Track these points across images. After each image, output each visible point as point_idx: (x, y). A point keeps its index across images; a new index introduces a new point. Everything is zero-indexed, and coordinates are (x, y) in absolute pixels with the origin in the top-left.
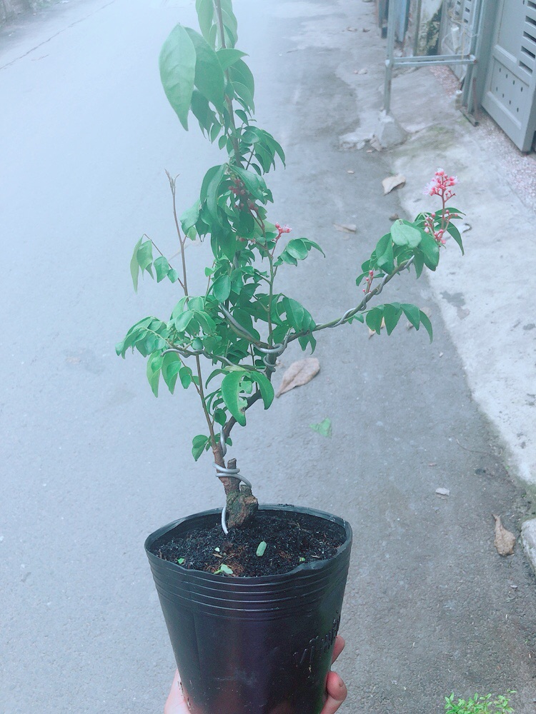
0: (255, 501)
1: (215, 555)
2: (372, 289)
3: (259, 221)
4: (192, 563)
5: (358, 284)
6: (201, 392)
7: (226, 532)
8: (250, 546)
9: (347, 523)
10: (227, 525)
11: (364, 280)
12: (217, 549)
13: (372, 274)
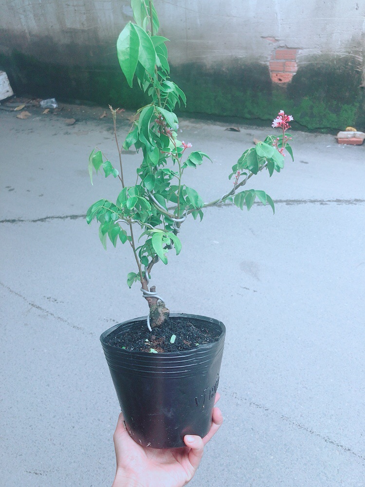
0: (168, 311)
1: (146, 344)
2: (239, 182)
3: (173, 140)
4: (132, 349)
5: (230, 178)
6: (133, 246)
7: (151, 330)
8: (167, 338)
9: (221, 323)
10: (151, 325)
11: (234, 176)
12: (147, 340)
13: (239, 173)
